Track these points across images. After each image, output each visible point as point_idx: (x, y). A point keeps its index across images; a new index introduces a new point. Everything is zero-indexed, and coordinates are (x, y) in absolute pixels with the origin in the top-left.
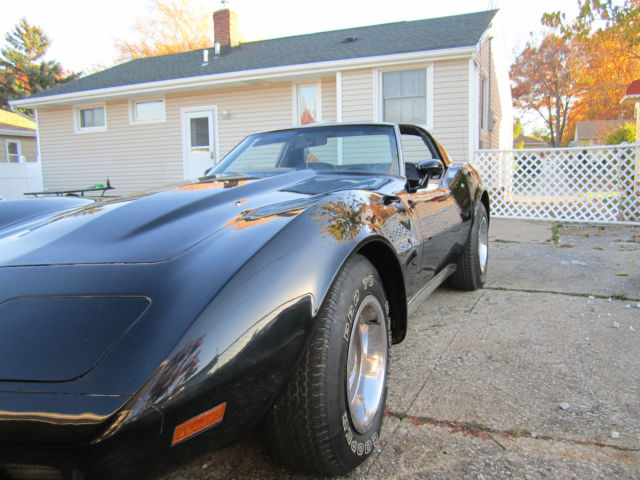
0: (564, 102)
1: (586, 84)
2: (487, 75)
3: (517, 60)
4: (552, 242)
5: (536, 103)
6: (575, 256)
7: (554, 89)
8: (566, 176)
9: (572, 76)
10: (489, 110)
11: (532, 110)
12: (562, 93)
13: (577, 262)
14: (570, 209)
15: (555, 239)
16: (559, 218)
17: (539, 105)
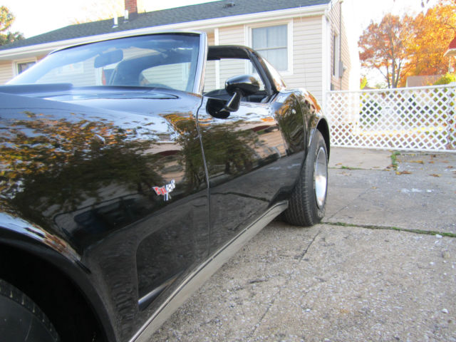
0: (398, 64)
1: (414, 50)
2: (339, 32)
3: (364, 32)
4: (392, 169)
5: (377, 64)
6: (414, 183)
7: (391, 54)
8: (399, 116)
9: (404, 44)
10: (340, 60)
11: (375, 69)
12: (396, 56)
13: (417, 190)
14: (406, 140)
15: (394, 166)
16: (396, 148)
17: (380, 66)
